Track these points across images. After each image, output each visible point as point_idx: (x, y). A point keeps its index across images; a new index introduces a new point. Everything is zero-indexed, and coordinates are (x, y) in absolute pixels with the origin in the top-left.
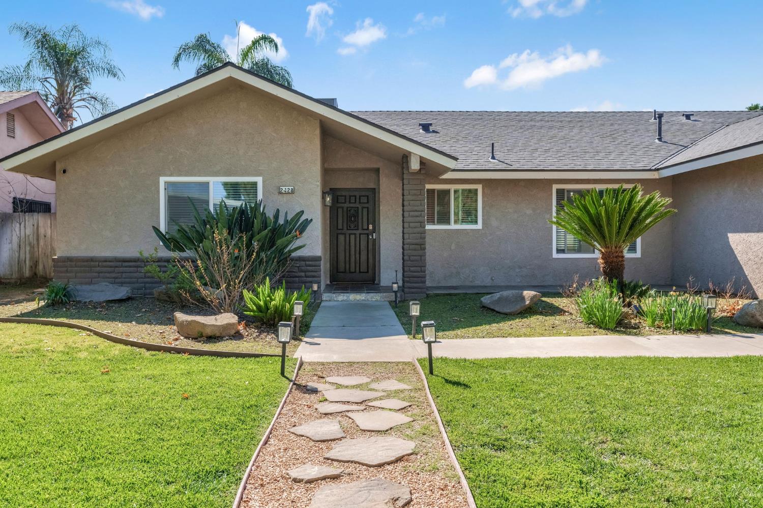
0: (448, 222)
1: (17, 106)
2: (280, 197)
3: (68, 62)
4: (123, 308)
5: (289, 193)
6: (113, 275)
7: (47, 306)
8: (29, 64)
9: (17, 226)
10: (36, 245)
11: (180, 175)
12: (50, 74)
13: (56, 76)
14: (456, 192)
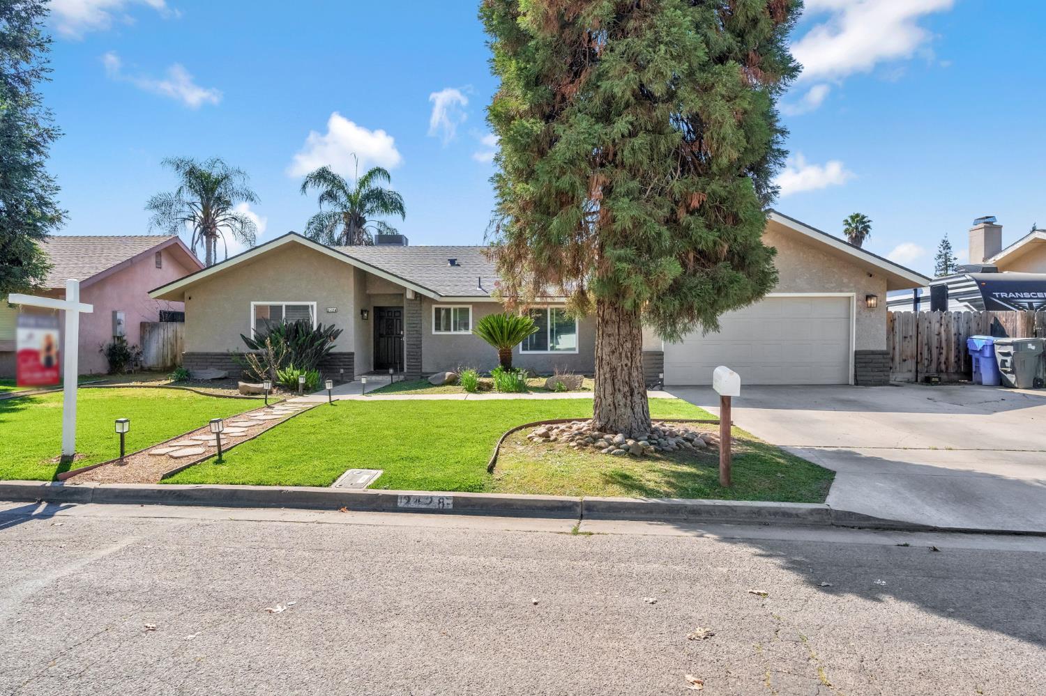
0: (450, 330)
1: (164, 247)
2: (328, 314)
3: (213, 190)
4: (220, 382)
5: (333, 312)
6: (221, 364)
7: (176, 382)
8: (180, 190)
9: (161, 331)
10: (175, 345)
11: (264, 301)
12: (197, 199)
13: (202, 201)
14: (455, 310)
